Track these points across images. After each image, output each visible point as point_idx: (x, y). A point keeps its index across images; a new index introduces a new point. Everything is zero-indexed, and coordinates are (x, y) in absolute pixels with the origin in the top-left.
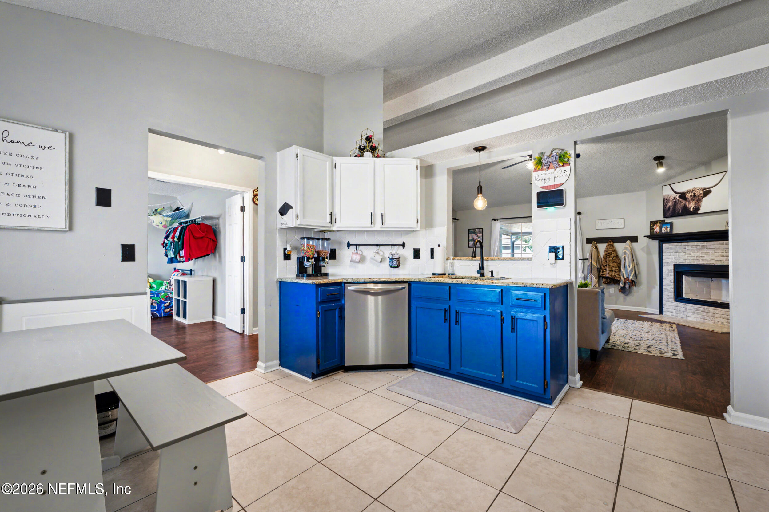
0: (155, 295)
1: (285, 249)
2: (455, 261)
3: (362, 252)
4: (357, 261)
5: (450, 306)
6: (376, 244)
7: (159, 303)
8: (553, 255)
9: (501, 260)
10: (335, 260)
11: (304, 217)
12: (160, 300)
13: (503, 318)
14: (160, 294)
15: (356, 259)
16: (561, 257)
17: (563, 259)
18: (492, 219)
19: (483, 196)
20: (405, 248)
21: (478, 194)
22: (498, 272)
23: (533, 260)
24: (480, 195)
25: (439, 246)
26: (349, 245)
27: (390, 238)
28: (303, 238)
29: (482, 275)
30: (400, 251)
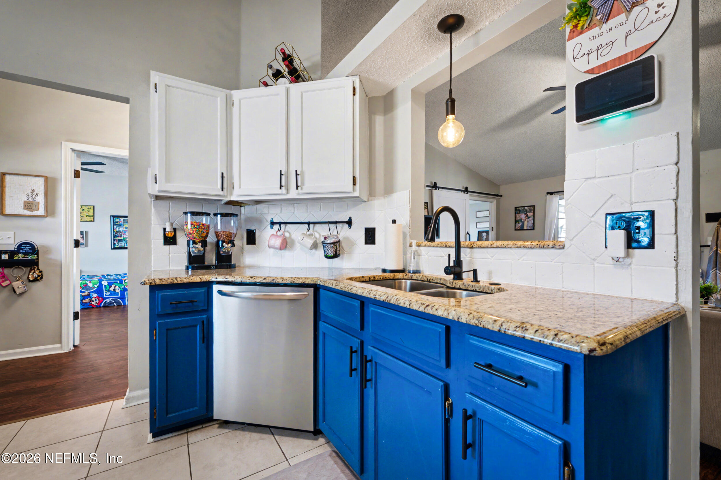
0: (119, 281)
1: (165, 229)
2: (421, 248)
3: (289, 233)
4: (277, 246)
5: (362, 343)
6: (307, 221)
7: (122, 290)
8: (621, 235)
9: (496, 247)
10: (254, 245)
11: (168, 180)
12: (123, 287)
13: (451, 405)
14: (124, 281)
15: (276, 245)
16: (645, 241)
17: (651, 245)
18: (548, 193)
19: (457, 119)
20: (352, 227)
21: (447, 114)
22: (490, 273)
23: (566, 248)
24: (451, 117)
25: (394, 222)
26: (273, 224)
27: (330, 212)
28: (186, 213)
29: (458, 276)
30: (343, 232)
